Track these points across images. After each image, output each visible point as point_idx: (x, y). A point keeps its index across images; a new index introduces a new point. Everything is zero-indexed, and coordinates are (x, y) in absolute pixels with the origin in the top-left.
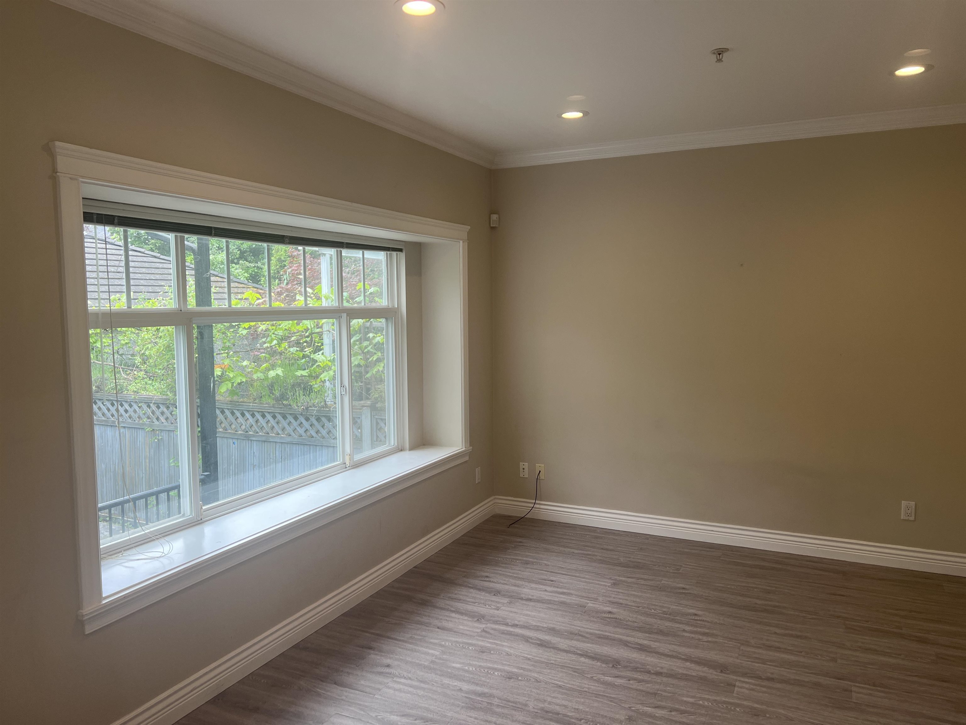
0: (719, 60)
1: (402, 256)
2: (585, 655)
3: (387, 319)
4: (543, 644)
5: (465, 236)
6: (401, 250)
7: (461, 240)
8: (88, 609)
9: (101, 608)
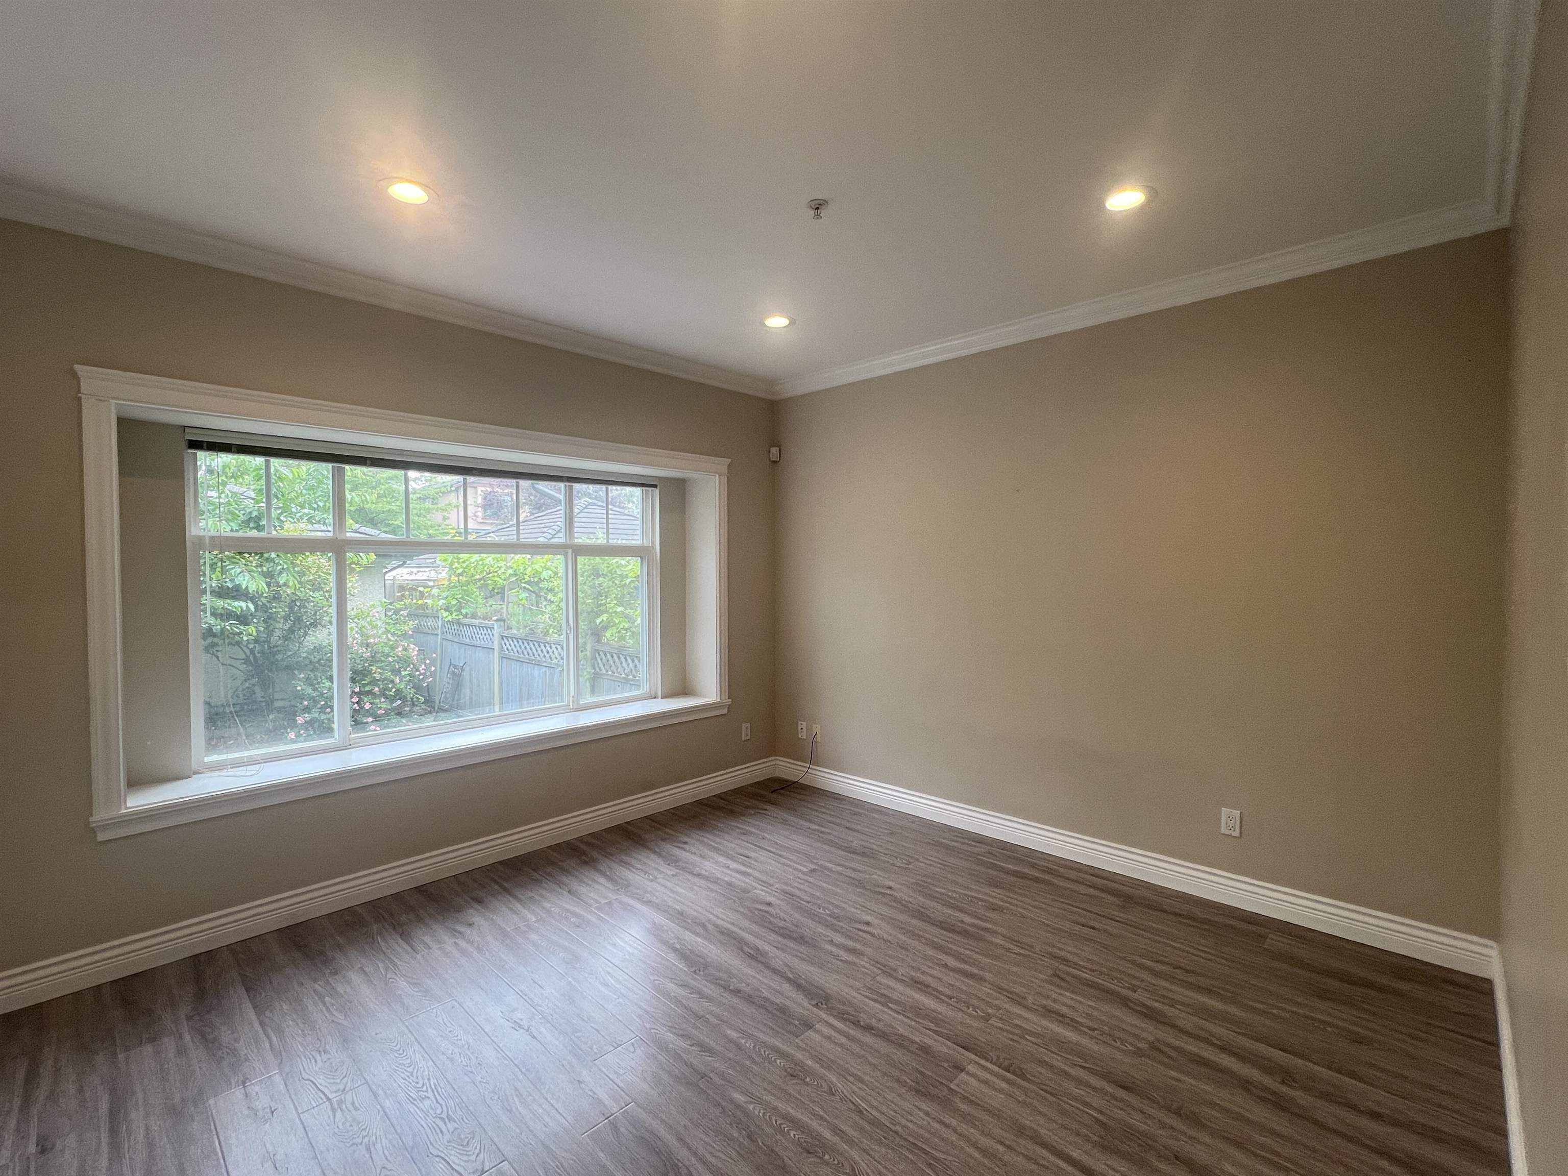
0: (818, 216)
1: (657, 491)
3: (642, 558)
5: (725, 469)
6: (655, 486)
7: (716, 473)
8: (99, 816)
9: (119, 817)
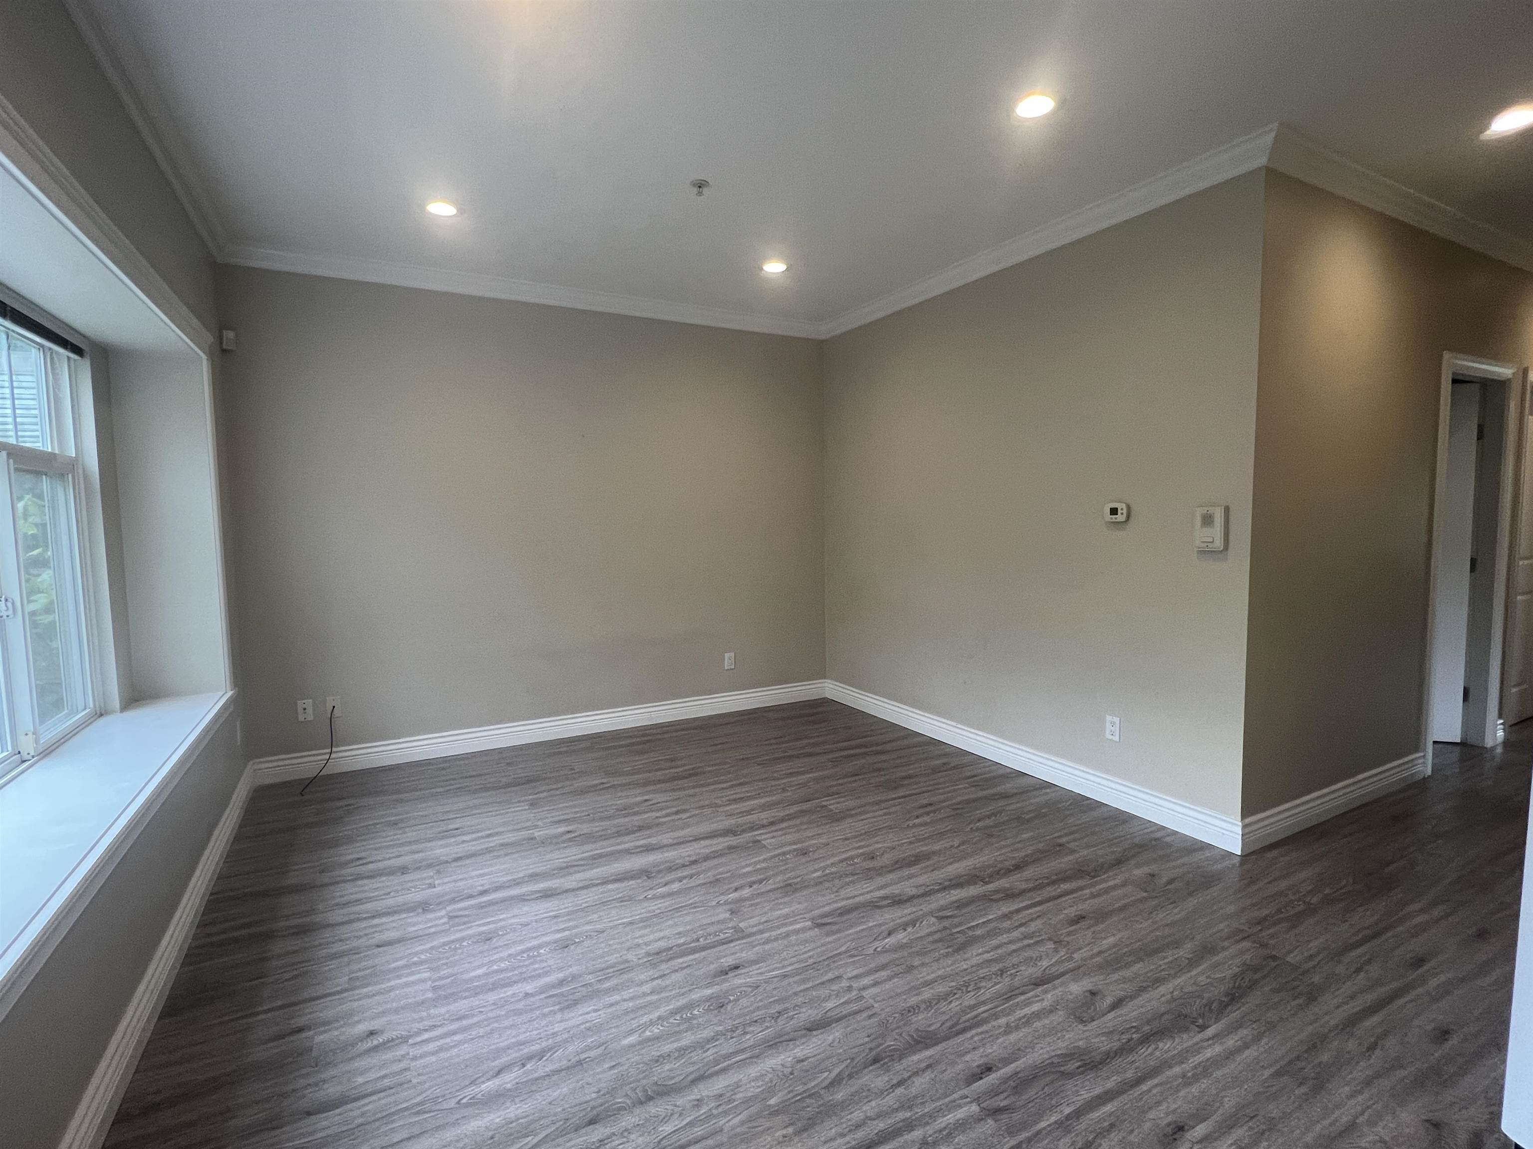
1: (83, 363)
2: (605, 882)
4: (547, 895)
5: (207, 350)
6: (81, 353)
7: (205, 355)
